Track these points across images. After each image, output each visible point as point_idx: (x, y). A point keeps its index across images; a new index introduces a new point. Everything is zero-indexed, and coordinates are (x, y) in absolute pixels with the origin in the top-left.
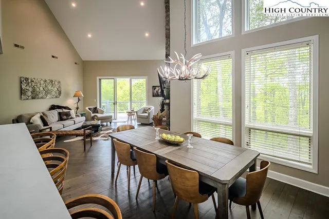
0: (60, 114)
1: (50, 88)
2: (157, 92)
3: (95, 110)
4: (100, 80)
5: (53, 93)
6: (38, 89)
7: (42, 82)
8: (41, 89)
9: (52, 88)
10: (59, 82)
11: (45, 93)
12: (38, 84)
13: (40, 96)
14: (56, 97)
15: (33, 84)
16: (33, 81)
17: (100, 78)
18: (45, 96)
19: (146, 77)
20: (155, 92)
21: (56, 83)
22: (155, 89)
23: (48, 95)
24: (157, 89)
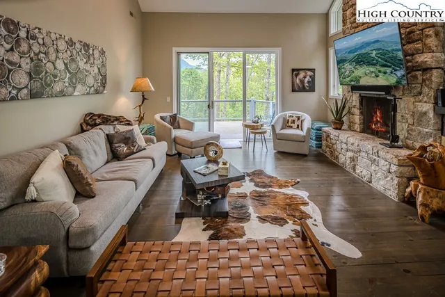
0: (109, 138)
1: (82, 65)
2: (302, 82)
3: (174, 121)
4: (178, 54)
5: (90, 81)
6: (49, 65)
7: (62, 45)
8: (60, 65)
9: (88, 67)
10: (102, 52)
11: (70, 79)
12: (51, 50)
13: (58, 87)
14: (97, 92)
15: (36, 48)
16: (34, 38)
17: (179, 49)
18: (70, 89)
19: (279, 50)
20: (298, 81)
21: (97, 54)
22: (297, 75)
23: (79, 87)
24: (302, 75)
